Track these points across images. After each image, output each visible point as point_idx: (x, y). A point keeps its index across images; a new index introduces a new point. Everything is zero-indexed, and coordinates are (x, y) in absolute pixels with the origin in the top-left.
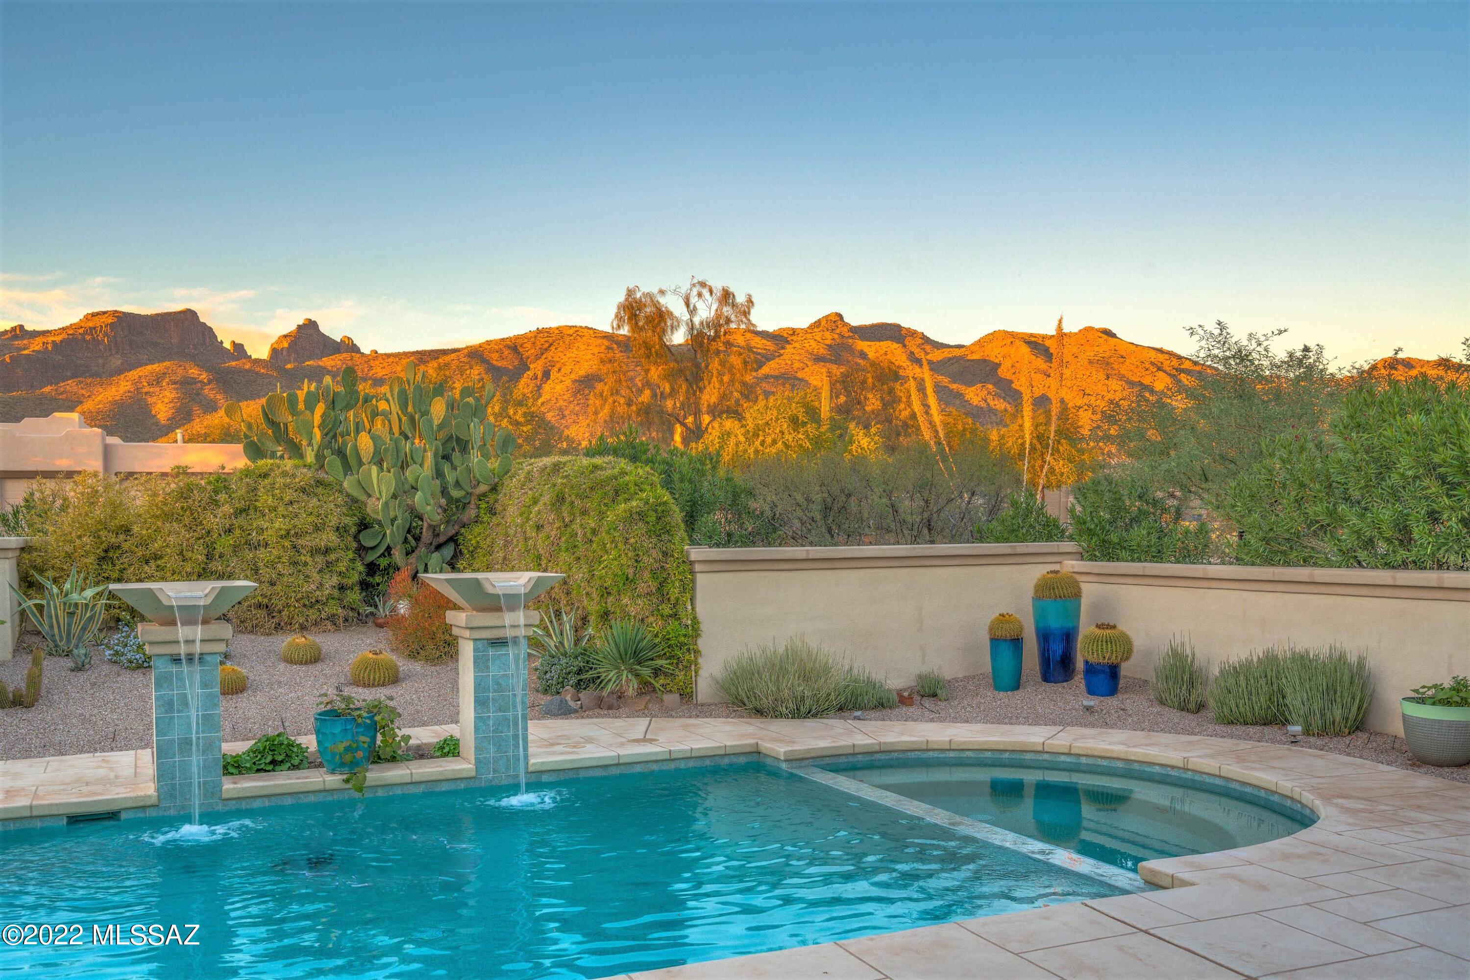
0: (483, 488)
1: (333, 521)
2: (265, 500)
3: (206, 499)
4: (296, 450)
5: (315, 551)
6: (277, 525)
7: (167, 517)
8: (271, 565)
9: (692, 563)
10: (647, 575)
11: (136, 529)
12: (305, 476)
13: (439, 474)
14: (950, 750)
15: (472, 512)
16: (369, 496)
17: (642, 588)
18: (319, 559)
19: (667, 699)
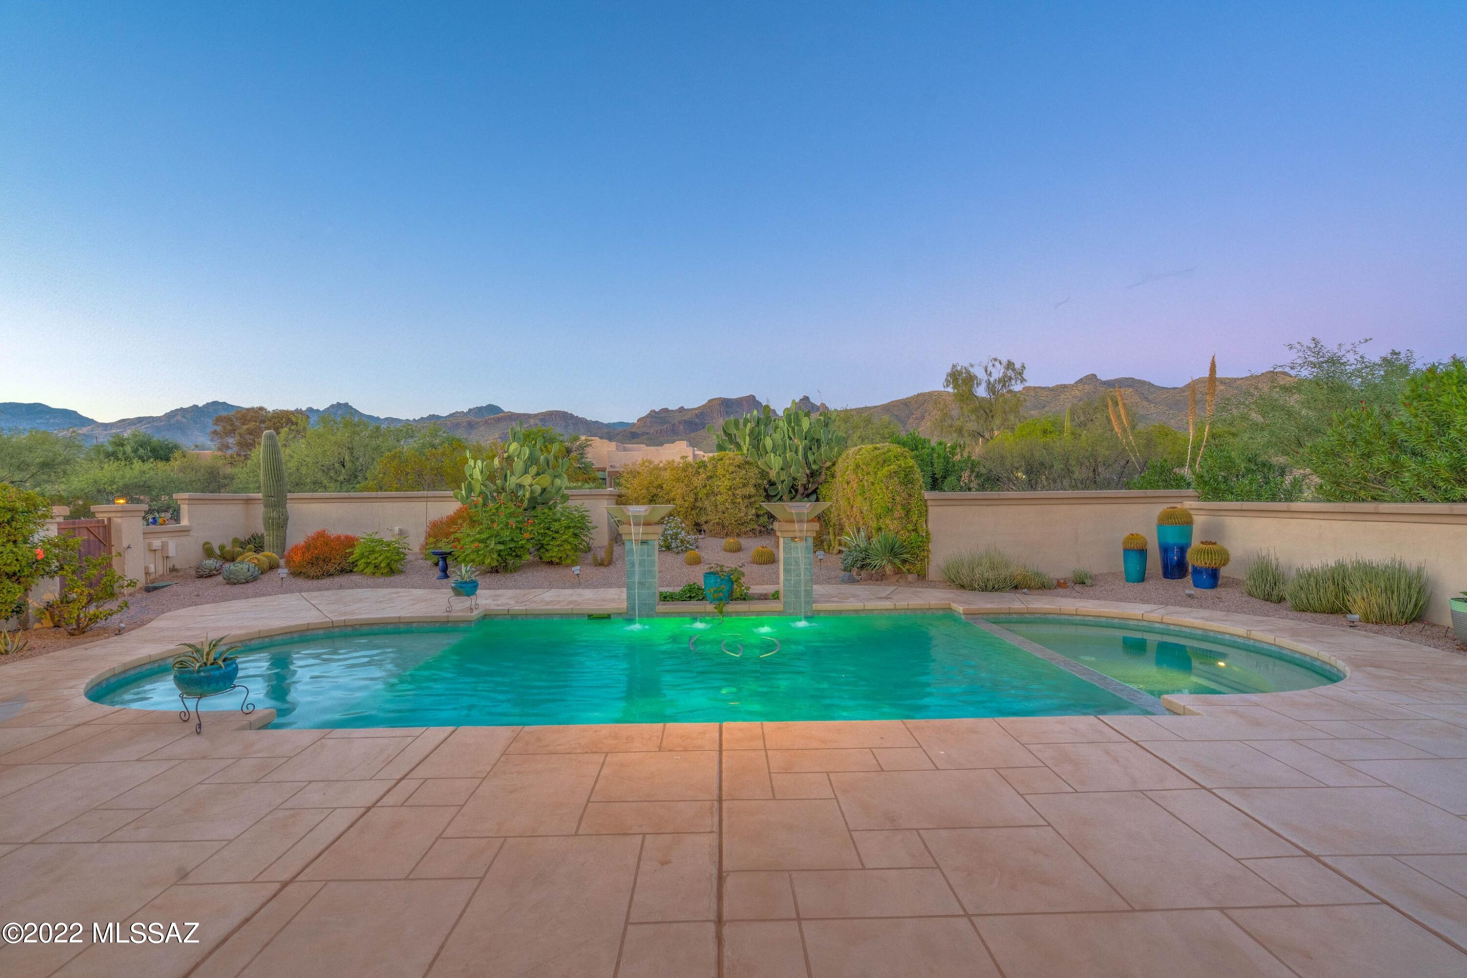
0: (828, 464)
1: (753, 481)
2: (720, 471)
3: (694, 472)
4: (739, 447)
5: (744, 497)
6: (725, 483)
7: (678, 480)
8: (723, 503)
9: (926, 500)
10: (899, 507)
11: (664, 486)
12: (739, 459)
13: (806, 457)
14: (1076, 615)
15: (823, 477)
16: (771, 469)
17: (896, 514)
18: (746, 501)
19: (910, 577)
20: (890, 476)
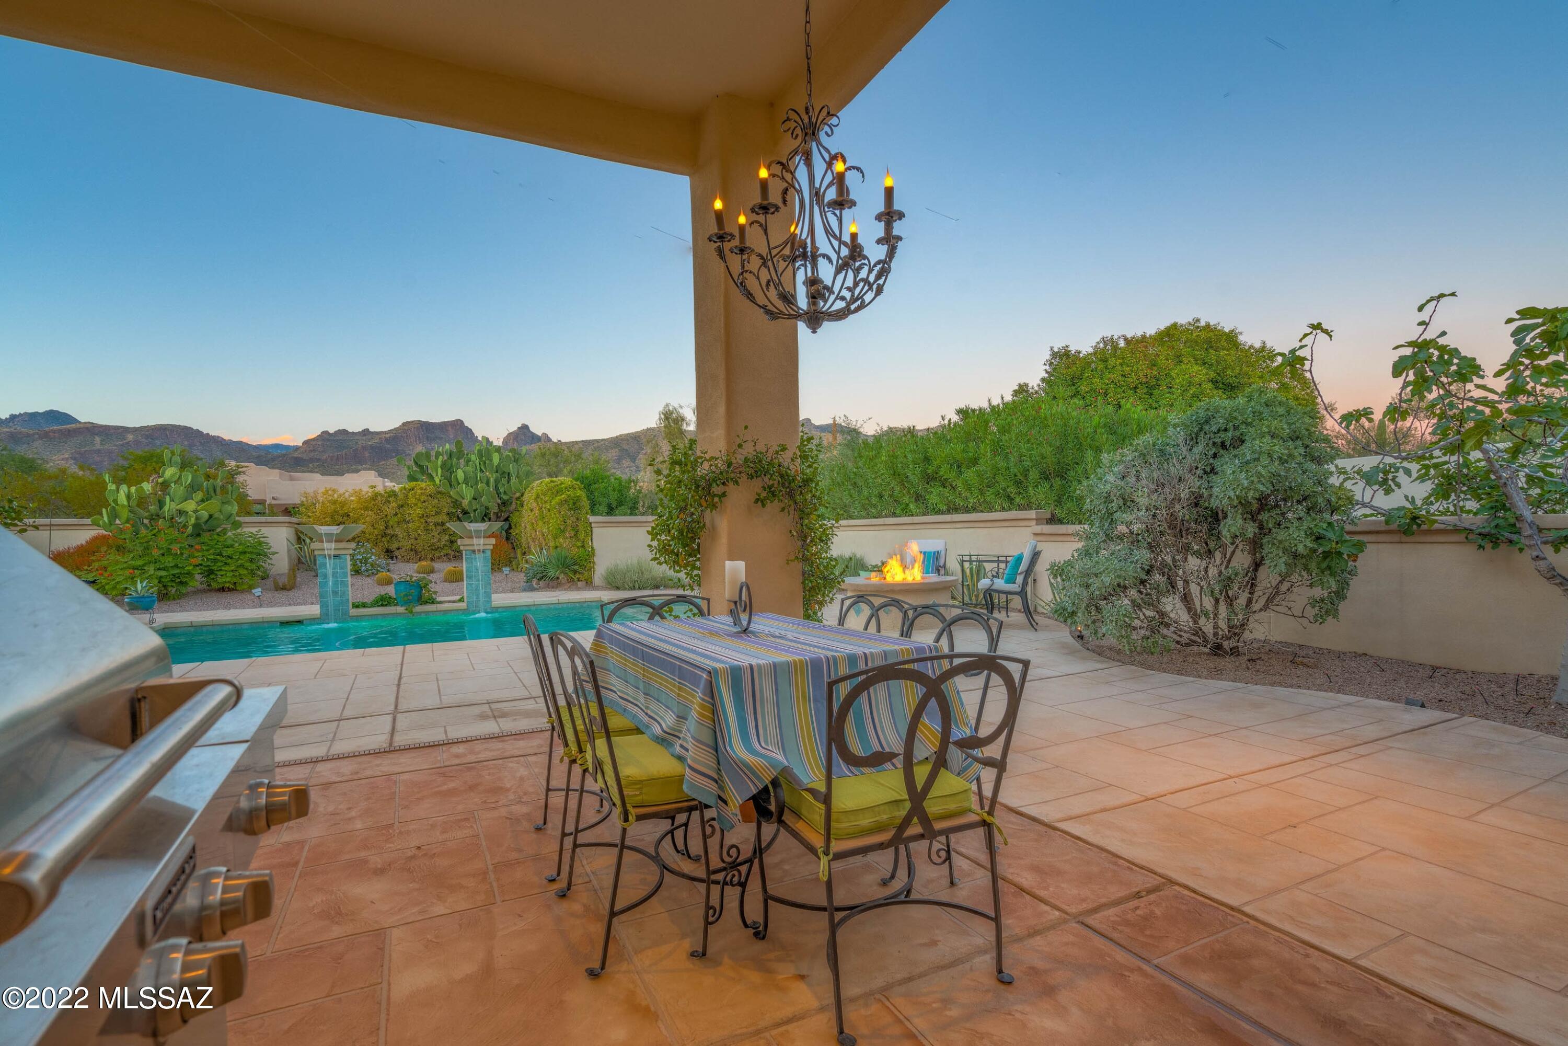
0: (518, 495)
1: (446, 510)
2: (412, 500)
3: (384, 501)
4: (431, 478)
5: (436, 524)
6: (417, 512)
7: (366, 509)
8: (416, 530)
9: (591, 523)
10: (569, 528)
11: (351, 514)
12: (431, 489)
13: (496, 488)
15: (513, 506)
16: (463, 499)
17: (567, 534)
18: (439, 527)
19: (579, 584)
20: (562, 503)
